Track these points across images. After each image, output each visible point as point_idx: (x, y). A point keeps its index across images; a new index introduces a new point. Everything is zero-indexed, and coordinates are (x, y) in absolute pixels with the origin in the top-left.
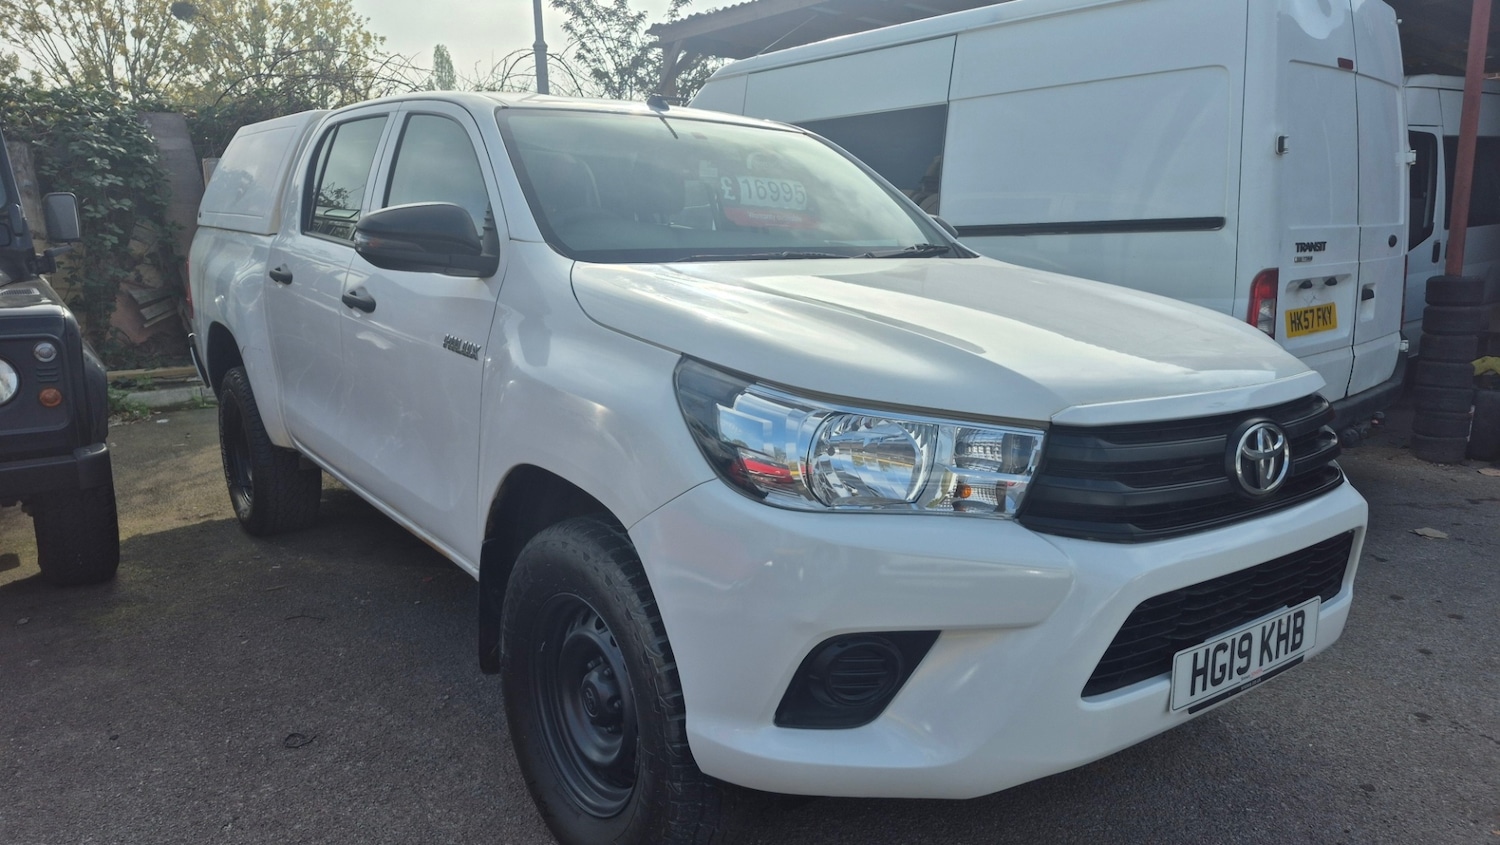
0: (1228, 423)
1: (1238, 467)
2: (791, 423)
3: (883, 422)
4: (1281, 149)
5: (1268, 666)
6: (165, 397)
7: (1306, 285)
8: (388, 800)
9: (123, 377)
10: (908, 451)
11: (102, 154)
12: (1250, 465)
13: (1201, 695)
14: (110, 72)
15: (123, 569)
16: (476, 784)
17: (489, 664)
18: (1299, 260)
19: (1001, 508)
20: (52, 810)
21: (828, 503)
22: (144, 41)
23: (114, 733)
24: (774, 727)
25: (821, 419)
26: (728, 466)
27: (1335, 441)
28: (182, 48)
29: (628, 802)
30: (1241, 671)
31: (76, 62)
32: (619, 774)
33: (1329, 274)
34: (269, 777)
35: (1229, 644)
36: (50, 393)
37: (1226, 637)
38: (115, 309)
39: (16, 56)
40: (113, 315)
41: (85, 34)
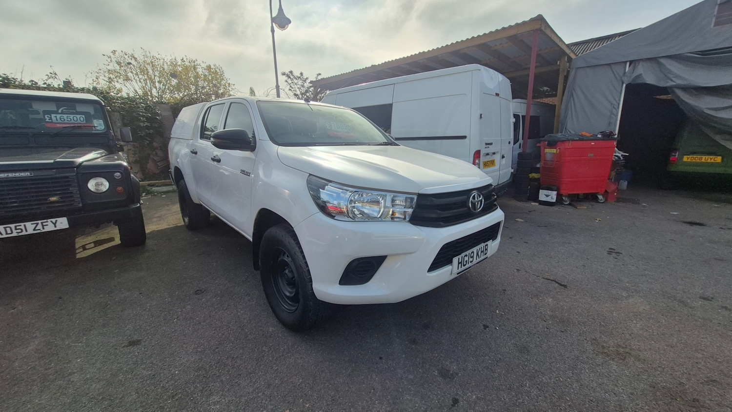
0: (468, 192)
1: (470, 205)
2: (342, 195)
3: (370, 194)
4: (481, 117)
5: (478, 260)
6: (165, 189)
7: (488, 154)
8: (226, 309)
9: (151, 183)
10: (378, 202)
11: (143, 116)
12: (473, 204)
13: (460, 270)
14: (151, 93)
15: (147, 241)
16: (254, 303)
17: (256, 267)
18: (486, 148)
19: (405, 219)
20: (118, 317)
21: (354, 218)
22: (161, 84)
23: (141, 292)
24: (339, 285)
25: (351, 193)
26: (323, 208)
27: (496, 197)
28: (173, 86)
29: (297, 308)
30: (471, 262)
31: (140, 90)
32: (295, 299)
33: (493, 151)
34: (189, 304)
35: (468, 254)
36: (120, 188)
37: (467, 253)
38: (148, 163)
39: (122, 89)
40: (148, 165)
41: (143, 82)
